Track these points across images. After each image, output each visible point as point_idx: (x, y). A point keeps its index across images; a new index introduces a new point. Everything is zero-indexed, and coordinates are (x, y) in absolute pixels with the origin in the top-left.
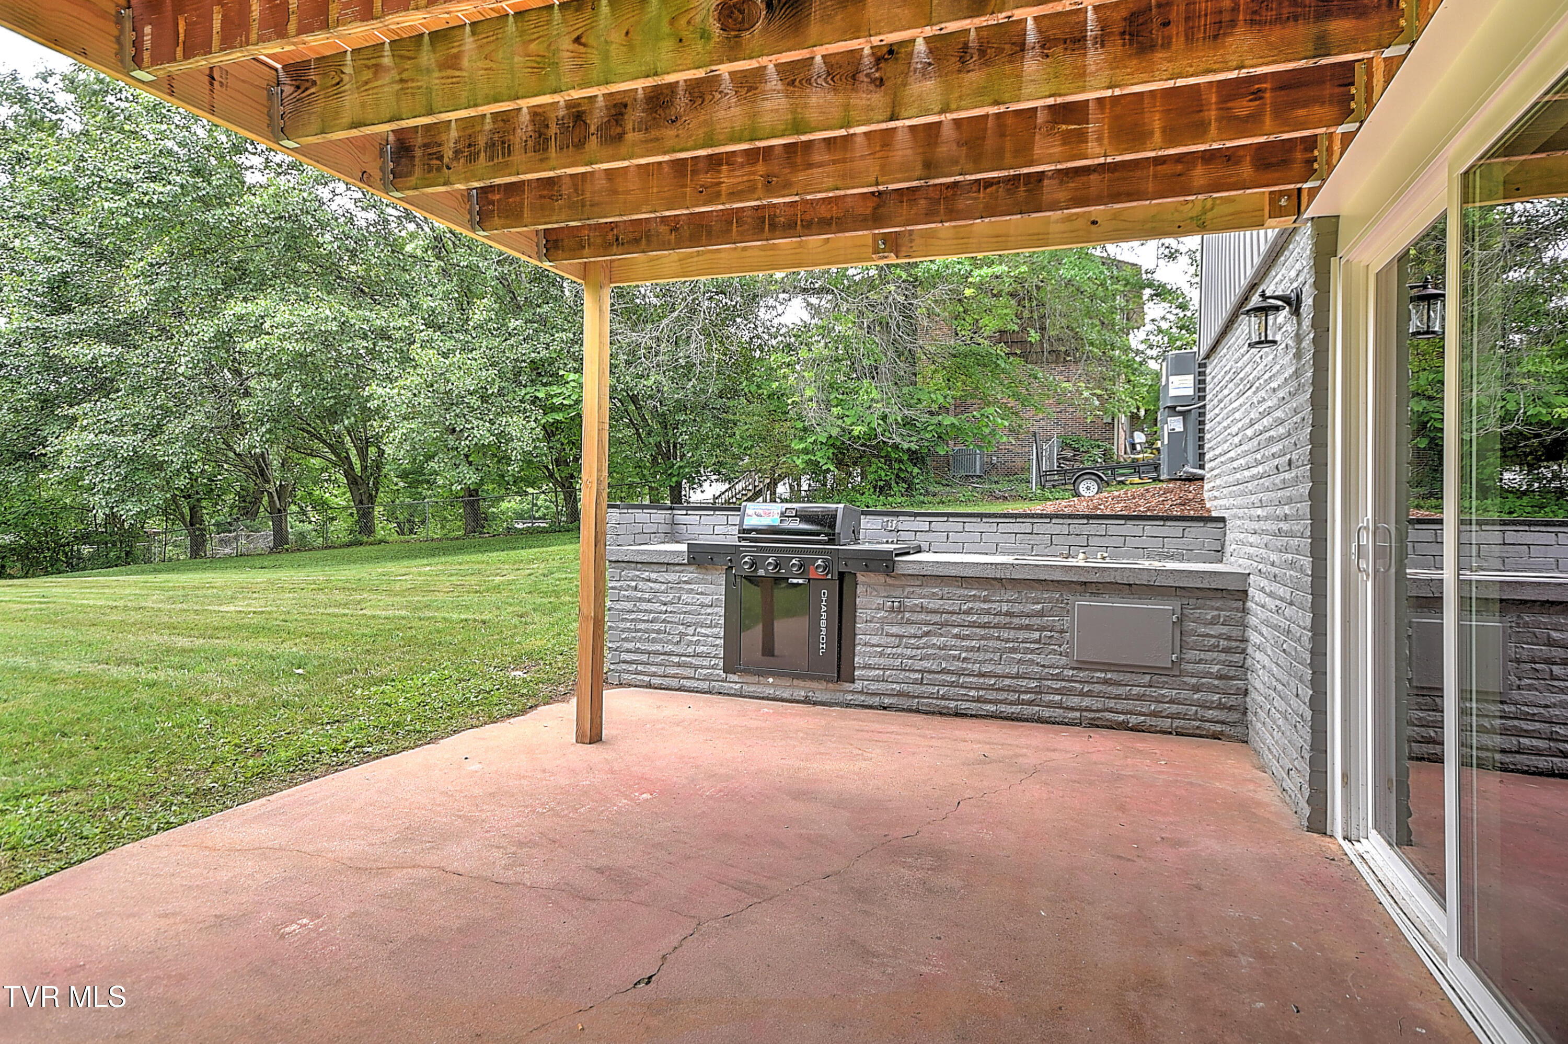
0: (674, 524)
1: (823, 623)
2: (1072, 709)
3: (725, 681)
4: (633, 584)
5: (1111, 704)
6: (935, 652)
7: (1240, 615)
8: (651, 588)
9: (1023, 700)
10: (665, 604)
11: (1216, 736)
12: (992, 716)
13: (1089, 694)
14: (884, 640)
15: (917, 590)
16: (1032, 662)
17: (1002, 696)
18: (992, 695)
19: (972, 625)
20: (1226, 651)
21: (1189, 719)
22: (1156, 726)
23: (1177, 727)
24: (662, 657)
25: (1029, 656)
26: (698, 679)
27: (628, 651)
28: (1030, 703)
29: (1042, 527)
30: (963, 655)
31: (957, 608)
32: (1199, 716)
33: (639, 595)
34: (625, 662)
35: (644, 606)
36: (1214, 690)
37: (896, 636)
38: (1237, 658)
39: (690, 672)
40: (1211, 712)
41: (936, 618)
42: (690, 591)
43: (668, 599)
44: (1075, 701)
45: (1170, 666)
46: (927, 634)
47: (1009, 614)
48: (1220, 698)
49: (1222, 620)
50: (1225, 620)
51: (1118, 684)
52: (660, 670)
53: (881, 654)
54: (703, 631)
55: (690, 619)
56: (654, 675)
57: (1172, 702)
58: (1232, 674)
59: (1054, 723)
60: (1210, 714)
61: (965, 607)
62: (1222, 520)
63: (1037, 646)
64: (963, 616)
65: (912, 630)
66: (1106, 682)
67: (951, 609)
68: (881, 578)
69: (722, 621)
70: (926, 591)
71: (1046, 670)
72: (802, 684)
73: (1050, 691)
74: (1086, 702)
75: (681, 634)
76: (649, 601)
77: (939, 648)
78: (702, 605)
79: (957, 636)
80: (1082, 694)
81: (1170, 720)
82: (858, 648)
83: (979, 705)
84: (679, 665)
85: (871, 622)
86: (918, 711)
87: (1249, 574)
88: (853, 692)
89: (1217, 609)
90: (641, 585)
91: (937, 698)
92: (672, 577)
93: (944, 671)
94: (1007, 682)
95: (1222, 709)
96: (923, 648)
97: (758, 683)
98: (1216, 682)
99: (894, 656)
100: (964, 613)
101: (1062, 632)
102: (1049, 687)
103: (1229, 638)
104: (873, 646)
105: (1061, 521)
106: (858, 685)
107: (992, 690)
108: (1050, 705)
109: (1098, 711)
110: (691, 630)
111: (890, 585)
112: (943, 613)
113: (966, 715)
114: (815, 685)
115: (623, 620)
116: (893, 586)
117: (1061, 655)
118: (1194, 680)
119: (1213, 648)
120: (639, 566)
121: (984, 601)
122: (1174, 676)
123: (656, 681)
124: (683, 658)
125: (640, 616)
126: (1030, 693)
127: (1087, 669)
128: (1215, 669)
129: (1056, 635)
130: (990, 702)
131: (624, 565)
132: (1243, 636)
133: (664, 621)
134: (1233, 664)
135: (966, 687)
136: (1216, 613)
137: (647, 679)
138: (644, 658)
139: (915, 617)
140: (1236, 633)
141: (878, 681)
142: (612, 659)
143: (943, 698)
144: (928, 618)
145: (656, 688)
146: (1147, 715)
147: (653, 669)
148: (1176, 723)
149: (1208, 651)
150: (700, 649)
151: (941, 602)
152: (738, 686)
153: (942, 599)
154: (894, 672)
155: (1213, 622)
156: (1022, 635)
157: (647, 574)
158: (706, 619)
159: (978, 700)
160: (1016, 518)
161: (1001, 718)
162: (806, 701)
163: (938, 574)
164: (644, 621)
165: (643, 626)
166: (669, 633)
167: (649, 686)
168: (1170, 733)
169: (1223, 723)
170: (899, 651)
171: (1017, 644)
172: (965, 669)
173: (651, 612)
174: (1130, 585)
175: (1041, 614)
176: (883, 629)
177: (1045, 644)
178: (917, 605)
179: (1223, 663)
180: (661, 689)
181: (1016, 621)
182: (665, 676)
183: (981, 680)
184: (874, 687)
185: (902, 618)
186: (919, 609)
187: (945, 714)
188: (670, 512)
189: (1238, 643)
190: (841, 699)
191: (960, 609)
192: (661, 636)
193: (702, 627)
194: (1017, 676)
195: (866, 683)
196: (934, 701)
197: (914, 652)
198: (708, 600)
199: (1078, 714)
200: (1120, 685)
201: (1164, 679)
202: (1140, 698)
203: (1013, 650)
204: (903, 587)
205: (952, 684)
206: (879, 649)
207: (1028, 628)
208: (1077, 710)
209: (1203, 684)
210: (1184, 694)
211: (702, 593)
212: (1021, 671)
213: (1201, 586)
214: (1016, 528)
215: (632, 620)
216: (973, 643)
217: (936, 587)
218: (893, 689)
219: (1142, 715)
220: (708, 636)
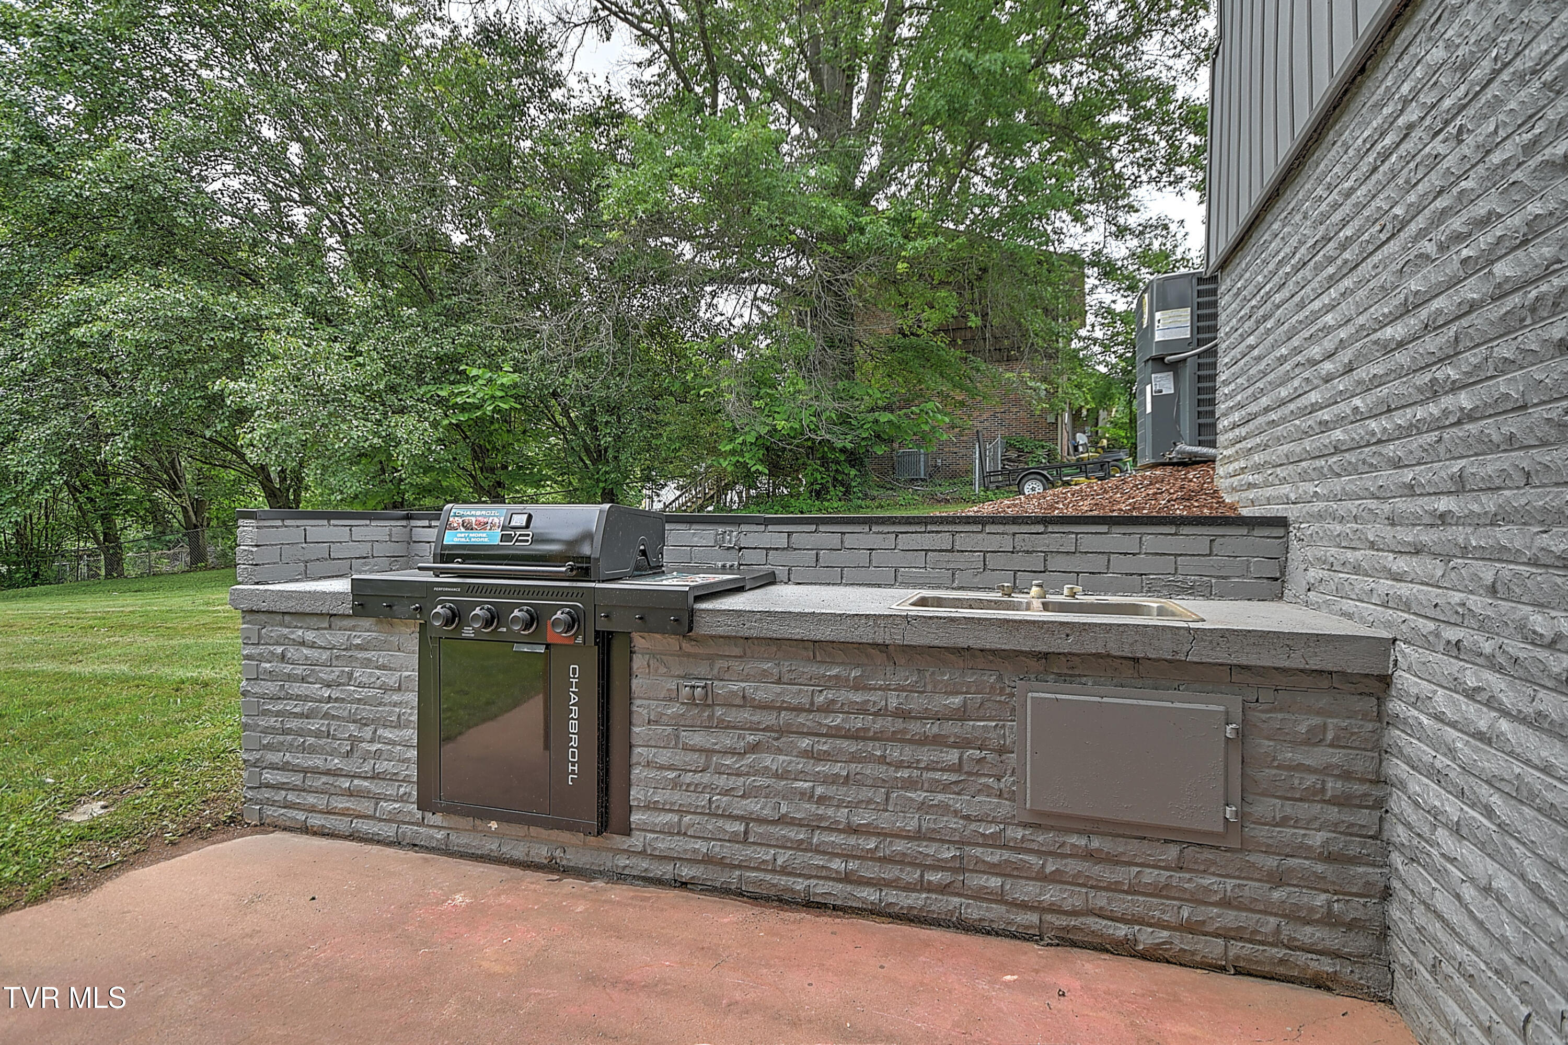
0: (410, 541)
1: (573, 726)
2: (1024, 906)
3: (422, 823)
4: (279, 650)
5: (1101, 900)
6: (768, 781)
7: (1370, 726)
8: (307, 658)
9: (929, 882)
10: (329, 686)
11: (1319, 983)
12: (872, 912)
13: (1056, 878)
14: (680, 758)
15: (736, 665)
16: (945, 809)
17: (890, 872)
18: (871, 871)
19: (835, 733)
20: (1342, 802)
21: (1262, 943)
22: (1193, 953)
23: (1238, 958)
24: (324, 779)
25: (941, 797)
26: (381, 820)
27: (273, 767)
28: (943, 889)
29: (968, 539)
30: (819, 790)
31: (805, 701)
32: (1284, 938)
33: (288, 668)
34: (268, 786)
35: (297, 689)
36: (1316, 883)
37: (701, 751)
38: (1364, 817)
39: (365, 806)
40: (1308, 929)
41: (769, 719)
42: (367, 663)
43: (333, 676)
44: (1027, 890)
45: (1220, 828)
46: (754, 748)
47: (902, 714)
48: (1329, 903)
49: (1330, 736)
50: (1337, 738)
51: (1113, 860)
52: (319, 801)
53: (676, 784)
54: (388, 734)
55: (366, 712)
56: (312, 809)
57: (1225, 903)
58: (1354, 849)
59: (988, 933)
60: (1307, 934)
61: (820, 699)
62: (1282, 522)
63: (954, 777)
64: (818, 717)
65: (727, 740)
66: (1090, 855)
67: (795, 702)
68: (672, 642)
69: (415, 718)
70: (751, 666)
71: (973, 826)
72: (544, 833)
73: (980, 867)
74: (1051, 894)
75: (354, 740)
76: (303, 680)
77: (776, 776)
78: (385, 689)
79: (807, 754)
80: (1043, 878)
81: (1221, 941)
82: (636, 771)
83: (849, 888)
84: (350, 793)
85: (656, 722)
86: (739, 894)
87: (1395, 640)
88: (629, 853)
89: (1318, 713)
90: (291, 652)
91: (774, 871)
92: (338, 637)
93: (782, 820)
94: (900, 846)
95: (1334, 925)
96: (748, 774)
97: (475, 829)
98: (1320, 868)
99: (697, 788)
100: (818, 710)
101: (1002, 751)
102: (979, 861)
103: (1347, 776)
104: (661, 768)
105: (1000, 528)
106: (637, 841)
107: (872, 859)
108: (980, 895)
109: (1074, 913)
110: (368, 732)
111: (689, 655)
112: (780, 709)
113: (825, 906)
114: (565, 836)
115: (266, 713)
116: (695, 656)
117: (1000, 796)
118: (1271, 862)
119: (1313, 795)
120: (287, 618)
121: (856, 688)
122: (1228, 850)
123: (316, 821)
124: (356, 782)
125: (290, 706)
126: (943, 869)
127: (1052, 828)
128: (1317, 839)
129: (991, 757)
130: (869, 883)
131: (263, 617)
132: (1378, 772)
133: (326, 715)
134: (1355, 829)
135: (824, 853)
136: (1316, 721)
137: (301, 816)
138: (297, 779)
139: (733, 716)
140: (1362, 764)
141: (671, 834)
142: (249, 779)
143: (784, 871)
144: (755, 718)
145: (315, 834)
146: (1174, 929)
147: (311, 799)
148: (1236, 949)
149: (1301, 800)
150: (382, 766)
151: (778, 688)
152: (440, 835)
153: (779, 682)
154: (697, 818)
155: (1313, 739)
156: (926, 755)
157: (300, 632)
158: (390, 713)
159: (847, 878)
160: (926, 524)
161: (890, 915)
162: (553, 867)
163: (770, 634)
164: (296, 715)
165: (293, 724)
166: (335, 738)
167: (305, 830)
168: (1223, 969)
169: (1335, 955)
170: (706, 778)
171: (916, 773)
172: (821, 818)
173: (306, 698)
174: (1136, 660)
175: (961, 715)
176: (678, 737)
177: (969, 774)
178: (733, 693)
179: (1334, 827)
180: (324, 834)
181: (915, 727)
182: (328, 813)
183: (852, 840)
184: (663, 844)
185: (711, 717)
186: (739, 701)
187: (787, 902)
188: (404, 523)
189: (1365, 787)
190: (609, 864)
191: (812, 703)
192: (322, 742)
193: (385, 726)
194: (918, 836)
195: (650, 836)
196: (769, 877)
197: (732, 782)
198: (392, 679)
199: (1034, 918)
200: (1117, 863)
201: (1207, 855)
202: (1159, 891)
203: (911, 784)
204: (711, 658)
205: (799, 846)
206: (672, 775)
207: (938, 741)
208: (1033, 909)
209: (1291, 870)
210: (1252, 889)
211: (383, 667)
212: (924, 825)
213: (1287, 664)
214: (927, 541)
215: (278, 714)
216: (837, 768)
217: (768, 659)
218: (695, 851)
219: (1164, 928)
220: (393, 743)
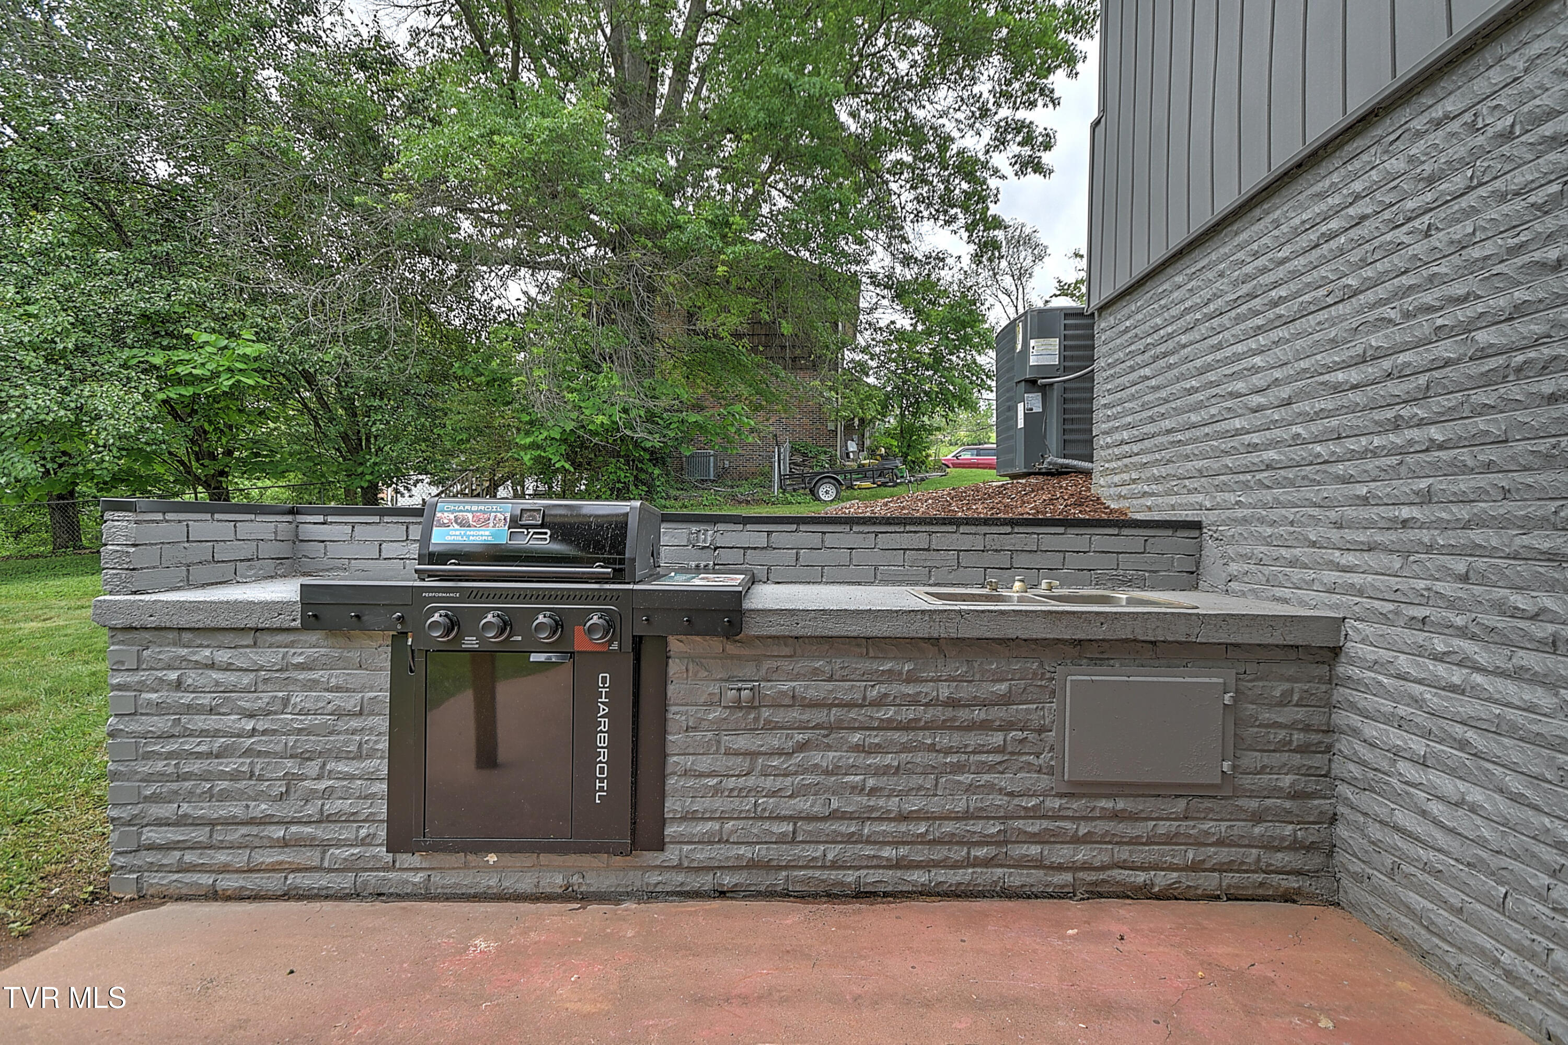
0: (297, 540)
1: (602, 740)
2: (1060, 868)
3: (392, 867)
4: (173, 676)
5: (1123, 853)
6: (817, 779)
7: (1324, 688)
8: (217, 684)
9: (976, 857)
10: (251, 716)
11: (1288, 897)
12: (921, 893)
13: (1087, 839)
14: (722, 763)
15: (786, 665)
16: (990, 788)
17: (939, 853)
18: (920, 854)
19: (887, 726)
20: (1303, 749)
21: (1246, 871)
22: (1196, 888)
23: (1229, 886)
24: (244, 830)
25: (986, 777)
26: (330, 870)
27: (160, 823)
28: (988, 863)
29: (944, 539)
30: (871, 782)
31: (858, 696)
32: (1263, 865)
33: (187, 698)
34: (151, 847)
35: (200, 722)
36: (1285, 817)
37: (745, 754)
38: (1318, 760)
39: (310, 857)
40: (1280, 855)
41: (819, 716)
42: (312, 685)
43: (260, 703)
44: (1062, 853)
45: (1219, 781)
46: (802, 747)
47: (953, 703)
48: (1295, 831)
49: (1296, 698)
50: (1301, 699)
51: (1133, 818)
52: (240, 859)
53: (717, 791)
54: (343, 767)
55: (310, 743)
56: (225, 869)
57: (1220, 843)
58: (1311, 787)
59: (1029, 897)
60: (1280, 859)
61: (873, 693)
62: (1197, 526)
63: (998, 758)
64: (869, 711)
65: (775, 740)
66: (1116, 816)
67: (847, 698)
68: (715, 644)
69: (384, 745)
70: (802, 665)
71: (1016, 801)
72: (557, 860)
73: (1022, 838)
74: (1082, 854)
75: (290, 779)
76: (211, 711)
77: (827, 773)
78: (339, 714)
79: (858, 748)
80: (1077, 840)
81: (1216, 874)
82: (671, 781)
83: (899, 873)
84: (284, 843)
85: (695, 729)
86: (786, 895)
87: (1344, 618)
88: (662, 868)
89: (1288, 680)
90: (192, 677)
91: (823, 867)
92: (268, 656)
93: (835, 816)
94: (949, 827)
95: (1296, 850)
96: (796, 773)
97: (466, 866)
98: (1288, 804)
99: (741, 793)
100: (870, 705)
101: (1041, 730)
102: (1021, 832)
103: (1307, 728)
104: (702, 775)
105: (973, 529)
106: (671, 854)
107: (922, 843)
108: (1021, 864)
109: (1103, 868)
110: (313, 768)
111: (732, 657)
112: (833, 705)
113: (874, 894)
114: (585, 860)
115: (148, 756)
116: (739, 658)
117: (1039, 772)
118: (1254, 804)
119: (1283, 746)
120: (186, 636)
121: (908, 681)
122: (1223, 798)
123: (229, 883)
124: (294, 829)
125: (189, 745)
126: (987, 844)
127: (1084, 796)
128: (1287, 781)
129: (1032, 736)
130: (918, 866)
131: (147, 635)
132: (1328, 724)
133: (248, 752)
134: (1312, 771)
135: (875, 843)
136: (1286, 686)
137: (206, 880)
138: (200, 835)
139: (780, 716)
140: (1317, 719)
141: (710, 843)
142: (120, 842)
143: (834, 866)
144: (805, 717)
145: (228, 899)
146: (1182, 870)
147: (222, 857)
148: (1230, 879)
149: (1274, 751)
150: (334, 806)
151: (829, 686)
152: (418, 878)
153: (830, 679)
154: (741, 824)
155: (1284, 701)
156: (973, 739)
157: (207, 652)
158: (346, 743)
159: (899, 864)
160: (905, 525)
161: (938, 894)
162: (567, 895)
163: (827, 633)
164: (199, 755)
165: (196, 766)
166: (261, 778)
167: (213, 895)
168: (1218, 898)
169: (1299, 873)
170: (751, 781)
171: (964, 757)
172: (873, 809)
173: (216, 733)
174: (1154, 643)
175: (1006, 700)
176: (719, 742)
177: (1012, 753)
178: (783, 694)
179: (1297, 770)
180: (242, 899)
181: (964, 715)
182: (250, 871)
183: (903, 827)
184: (702, 855)
185: (756, 719)
186: (787, 701)
187: (836, 896)
188: (289, 518)
189: (1319, 737)
190: (638, 884)
191: (864, 698)
192: (242, 785)
193: (338, 758)
194: (967, 816)
195: (686, 848)
196: (817, 873)
197: (779, 783)
198: (351, 702)
199: (1068, 877)
200: (1137, 819)
201: (1207, 804)
202: (1170, 840)
203: (959, 768)
204: (758, 660)
205: (850, 839)
206: (713, 782)
207: (985, 726)
208: (1067, 869)
209: (1268, 809)
210: (1240, 827)
211: (338, 689)
212: (972, 805)
213: (1270, 641)
215: (170, 755)
216: (888, 759)
217: (820, 657)
218: (739, 857)
219: (1174, 870)
220: (352, 777)
